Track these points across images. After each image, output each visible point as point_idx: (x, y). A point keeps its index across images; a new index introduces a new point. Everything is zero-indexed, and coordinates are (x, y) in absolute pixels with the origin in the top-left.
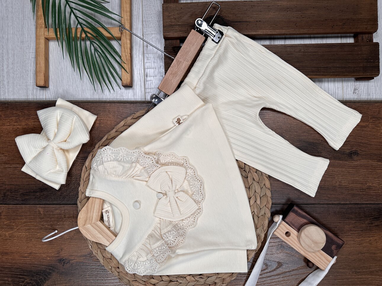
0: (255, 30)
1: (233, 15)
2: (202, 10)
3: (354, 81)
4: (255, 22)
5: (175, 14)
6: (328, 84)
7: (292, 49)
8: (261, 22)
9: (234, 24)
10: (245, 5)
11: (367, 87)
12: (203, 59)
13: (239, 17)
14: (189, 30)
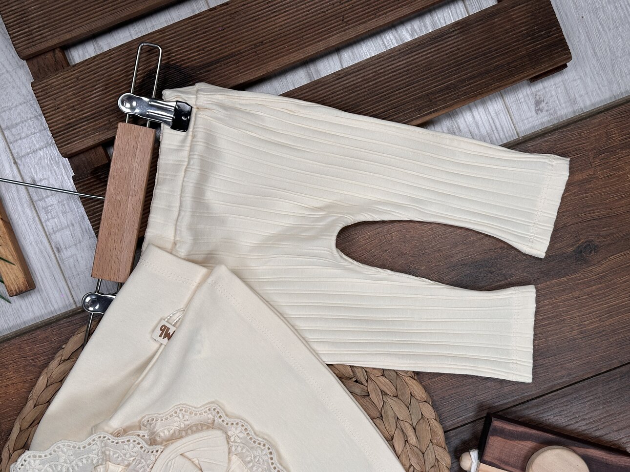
0: (257, 66)
1: (197, 51)
2: (126, 65)
3: (529, 85)
4: (252, 49)
5: (68, 97)
6: (471, 113)
7: (355, 78)
8: (266, 43)
9: (208, 71)
10: (217, 20)
11: (562, 87)
12: (168, 177)
13: (213, 51)
14: (113, 121)
